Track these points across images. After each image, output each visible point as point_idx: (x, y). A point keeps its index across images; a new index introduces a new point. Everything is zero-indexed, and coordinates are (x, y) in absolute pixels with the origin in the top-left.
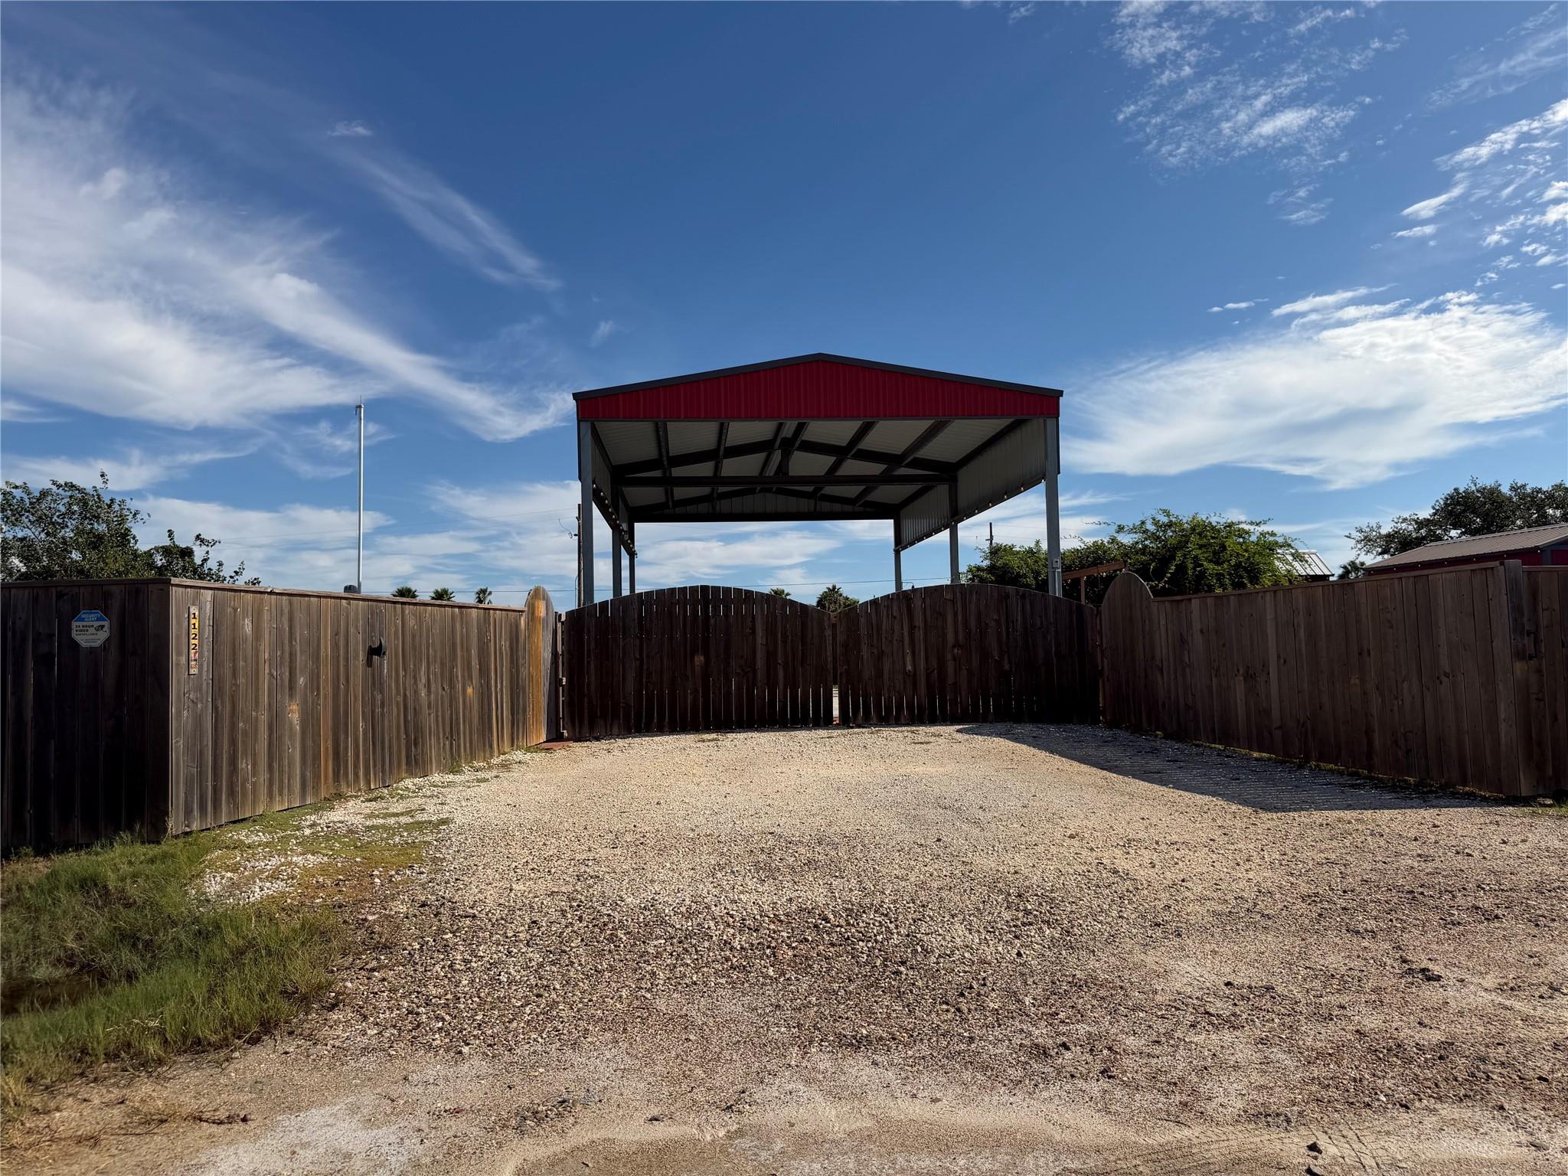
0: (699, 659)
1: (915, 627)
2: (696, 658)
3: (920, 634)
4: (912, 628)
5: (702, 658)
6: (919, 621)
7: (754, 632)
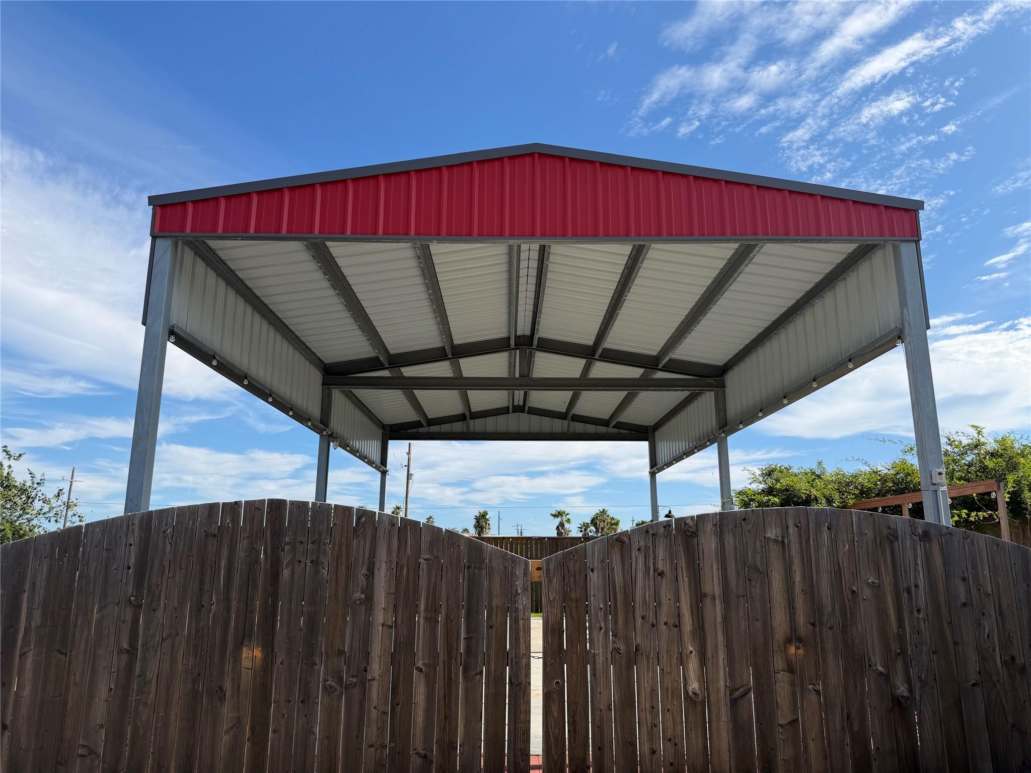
0: (251, 655)
1: (705, 595)
2: (245, 653)
3: (715, 612)
4: (699, 597)
5: (258, 653)
6: (712, 584)
7: (369, 600)
